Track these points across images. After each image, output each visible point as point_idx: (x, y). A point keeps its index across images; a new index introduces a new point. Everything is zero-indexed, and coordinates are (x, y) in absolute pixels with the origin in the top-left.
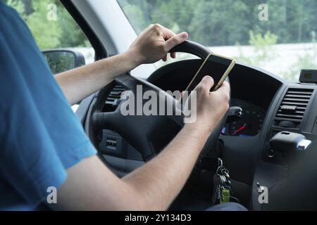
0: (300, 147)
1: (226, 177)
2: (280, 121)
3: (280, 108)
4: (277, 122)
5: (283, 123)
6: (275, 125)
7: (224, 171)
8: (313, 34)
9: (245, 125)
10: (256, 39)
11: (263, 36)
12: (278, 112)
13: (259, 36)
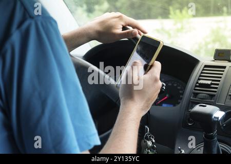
0: (215, 117)
1: (152, 142)
2: (197, 94)
3: (197, 83)
4: (196, 95)
5: (201, 96)
6: (193, 97)
7: (150, 137)
8: (225, 9)
9: (167, 95)
10: (175, 13)
11: (181, 11)
12: (196, 86)
13: (178, 11)
